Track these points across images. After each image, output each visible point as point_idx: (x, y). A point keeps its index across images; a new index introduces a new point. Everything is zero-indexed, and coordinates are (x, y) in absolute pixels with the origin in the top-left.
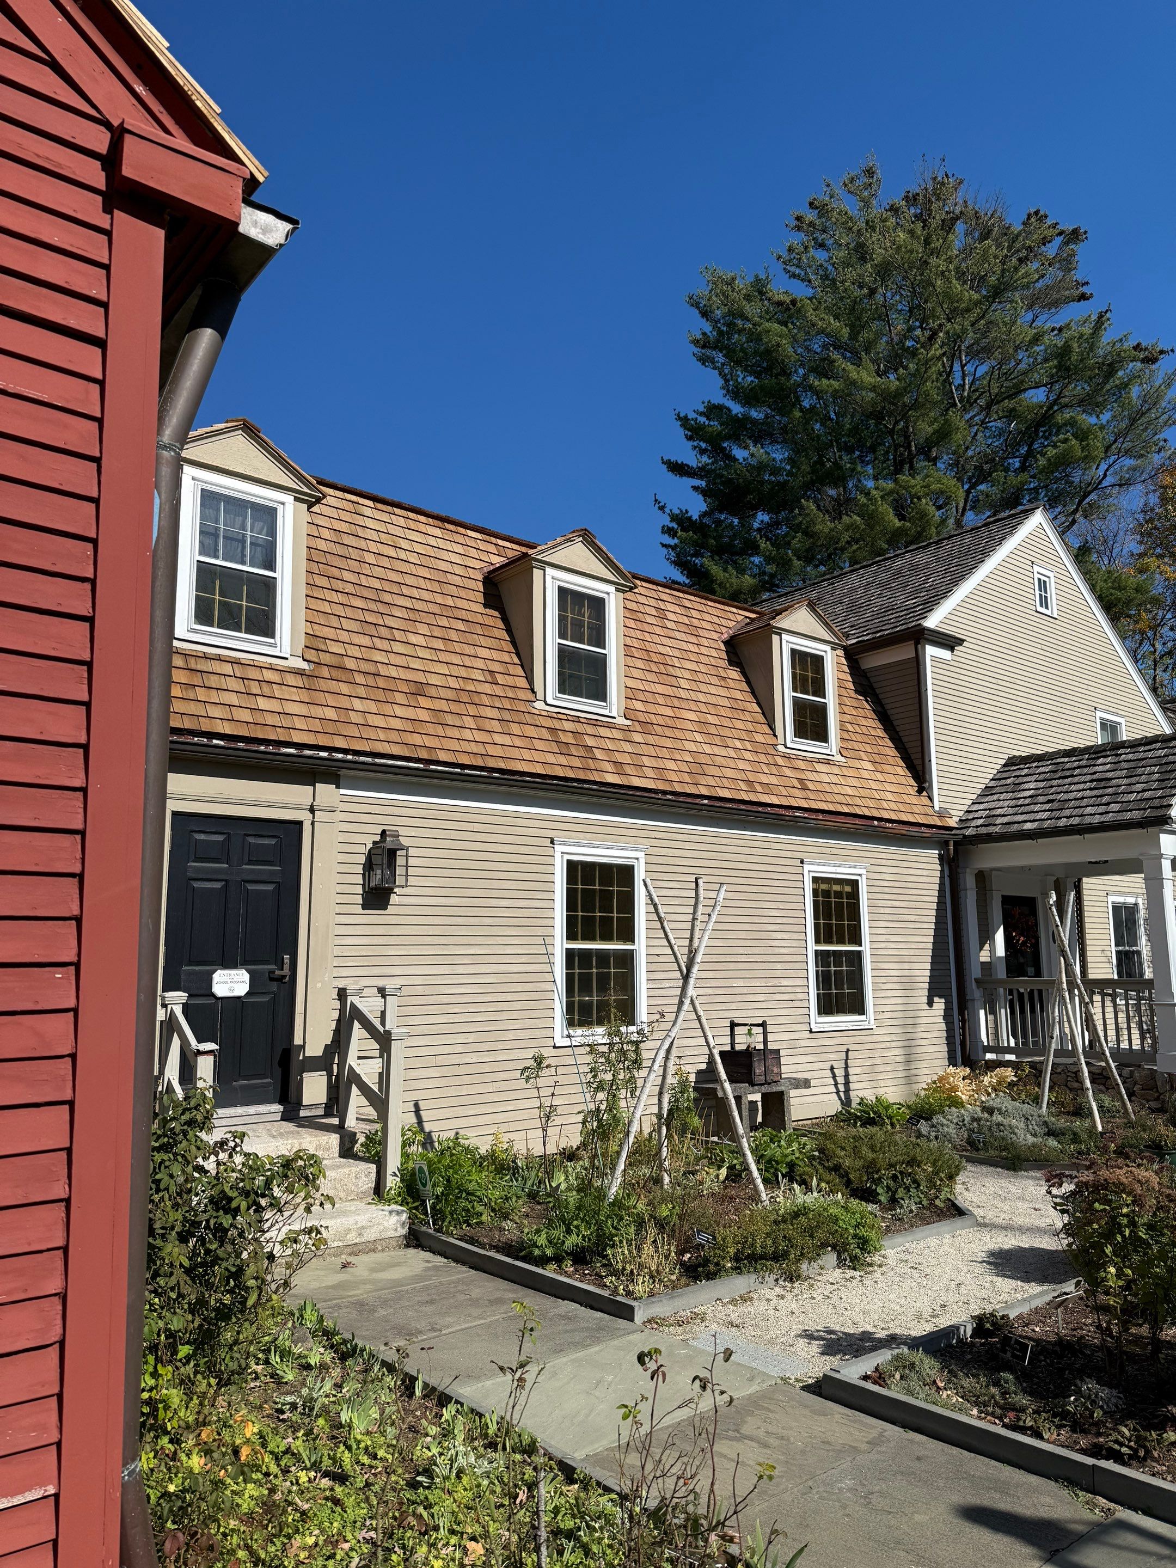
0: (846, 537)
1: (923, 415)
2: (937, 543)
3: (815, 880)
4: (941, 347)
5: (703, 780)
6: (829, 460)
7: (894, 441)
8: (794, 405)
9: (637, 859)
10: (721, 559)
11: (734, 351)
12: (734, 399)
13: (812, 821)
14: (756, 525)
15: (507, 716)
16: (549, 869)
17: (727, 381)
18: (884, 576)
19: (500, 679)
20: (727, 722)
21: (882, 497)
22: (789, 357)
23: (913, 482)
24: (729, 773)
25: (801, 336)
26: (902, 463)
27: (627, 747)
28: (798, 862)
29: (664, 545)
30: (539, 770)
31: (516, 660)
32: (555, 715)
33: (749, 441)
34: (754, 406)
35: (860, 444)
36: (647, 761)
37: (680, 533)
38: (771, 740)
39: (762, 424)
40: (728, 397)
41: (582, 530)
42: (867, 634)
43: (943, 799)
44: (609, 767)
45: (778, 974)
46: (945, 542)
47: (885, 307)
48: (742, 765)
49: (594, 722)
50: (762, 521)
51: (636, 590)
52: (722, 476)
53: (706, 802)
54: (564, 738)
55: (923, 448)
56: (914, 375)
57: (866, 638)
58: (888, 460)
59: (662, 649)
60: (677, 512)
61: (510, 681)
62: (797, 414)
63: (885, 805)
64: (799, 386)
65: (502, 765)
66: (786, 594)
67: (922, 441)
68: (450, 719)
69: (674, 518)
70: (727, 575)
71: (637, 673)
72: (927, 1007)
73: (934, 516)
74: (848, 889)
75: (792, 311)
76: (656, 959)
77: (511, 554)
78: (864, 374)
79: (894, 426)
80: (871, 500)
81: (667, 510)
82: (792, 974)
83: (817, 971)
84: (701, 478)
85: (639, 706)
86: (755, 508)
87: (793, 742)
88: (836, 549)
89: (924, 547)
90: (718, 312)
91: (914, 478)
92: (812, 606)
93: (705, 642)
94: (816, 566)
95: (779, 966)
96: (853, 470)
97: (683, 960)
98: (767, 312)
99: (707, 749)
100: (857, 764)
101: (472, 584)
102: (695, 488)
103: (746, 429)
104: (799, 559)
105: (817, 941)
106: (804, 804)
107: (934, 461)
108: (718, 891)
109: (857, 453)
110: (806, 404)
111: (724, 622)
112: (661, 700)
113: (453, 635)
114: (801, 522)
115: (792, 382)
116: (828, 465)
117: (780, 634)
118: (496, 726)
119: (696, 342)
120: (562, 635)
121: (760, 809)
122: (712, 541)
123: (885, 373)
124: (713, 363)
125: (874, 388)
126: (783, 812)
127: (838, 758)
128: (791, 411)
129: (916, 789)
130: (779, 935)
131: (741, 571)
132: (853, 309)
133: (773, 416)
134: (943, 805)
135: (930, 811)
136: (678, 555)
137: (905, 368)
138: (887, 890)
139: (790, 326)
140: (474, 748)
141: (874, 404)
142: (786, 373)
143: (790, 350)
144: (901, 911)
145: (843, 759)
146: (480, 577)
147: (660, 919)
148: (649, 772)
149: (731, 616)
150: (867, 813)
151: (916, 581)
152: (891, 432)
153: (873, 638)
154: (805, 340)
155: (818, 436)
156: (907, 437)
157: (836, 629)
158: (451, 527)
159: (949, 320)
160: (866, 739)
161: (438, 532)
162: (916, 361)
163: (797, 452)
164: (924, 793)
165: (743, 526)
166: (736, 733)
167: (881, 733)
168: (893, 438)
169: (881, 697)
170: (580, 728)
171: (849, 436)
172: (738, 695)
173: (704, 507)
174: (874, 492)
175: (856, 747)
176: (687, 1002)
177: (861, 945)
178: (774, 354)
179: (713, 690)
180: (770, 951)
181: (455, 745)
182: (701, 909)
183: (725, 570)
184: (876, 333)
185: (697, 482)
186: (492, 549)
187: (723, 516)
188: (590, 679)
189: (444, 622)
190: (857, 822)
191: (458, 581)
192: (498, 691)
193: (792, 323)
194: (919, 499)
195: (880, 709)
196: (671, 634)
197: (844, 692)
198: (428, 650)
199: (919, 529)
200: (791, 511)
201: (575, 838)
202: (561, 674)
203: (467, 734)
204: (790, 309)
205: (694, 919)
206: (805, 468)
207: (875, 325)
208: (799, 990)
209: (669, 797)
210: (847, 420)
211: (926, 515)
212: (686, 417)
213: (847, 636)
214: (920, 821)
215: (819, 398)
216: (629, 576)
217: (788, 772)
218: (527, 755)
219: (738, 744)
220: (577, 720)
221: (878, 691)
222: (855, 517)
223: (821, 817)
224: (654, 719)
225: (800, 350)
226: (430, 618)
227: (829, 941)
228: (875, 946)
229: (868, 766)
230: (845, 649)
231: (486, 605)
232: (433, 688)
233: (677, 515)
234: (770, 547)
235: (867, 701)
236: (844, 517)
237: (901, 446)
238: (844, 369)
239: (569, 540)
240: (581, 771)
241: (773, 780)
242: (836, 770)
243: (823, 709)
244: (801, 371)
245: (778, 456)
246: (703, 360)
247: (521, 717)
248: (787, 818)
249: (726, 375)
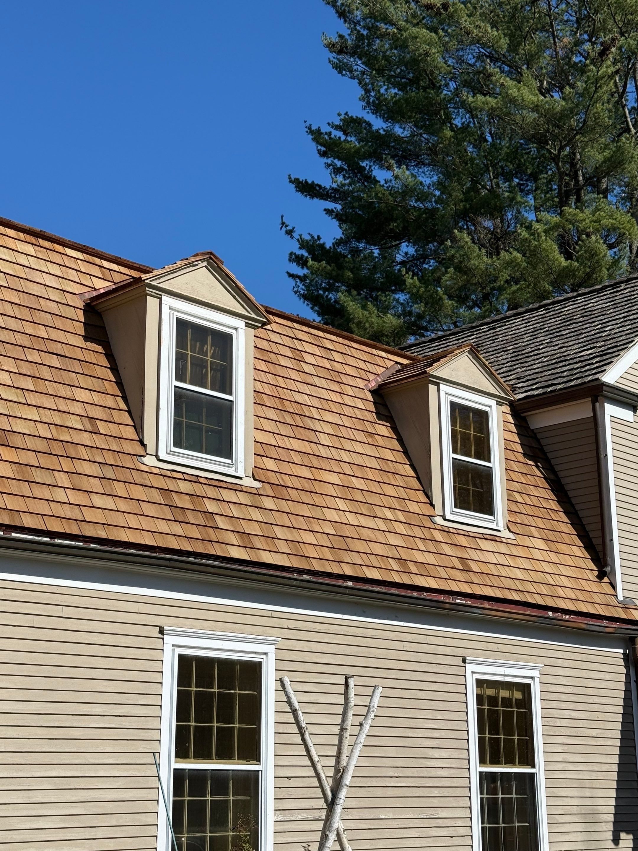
0: (505, 275)
1: (592, 140)
2: (614, 286)
3: (480, 683)
4: (614, 63)
5: (347, 557)
6: (484, 187)
7: (558, 169)
8: (444, 123)
9: (266, 654)
10: (359, 294)
11: (376, 58)
12: (375, 112)
13: (476, 611)
14: (399, 258)
15: (109, 473)
16: (156, 666)
17: (367, 91)
18: (554, 322)
19: (102, 427)
20: (375, 488)
21: (545, 231)
22: (439, 69)
23: (581, 216)
24: (378, 549)
25: (453, 44)
26: (567, 194)
27: (256, 515)
28: (459, 661)
29: (291, 275)
30: (149, 540)
31: (123, 406)
32: (169, 474)
33: (392, 162)
34: (398, 122)
35: (519, 170)
36: (279, 532)
37: (310, 262)
38: (427, 510)
39: (408, 142)
40: (368, 110)
41: (206, 254)
42: (537, 388)
43: (628, 586)
44: (233, 539)
45: (435, 802)
46: (623, 286)
47: (550, 16)
48: (393, 540)
49: (216, 483)
50: (406, 254)
51: (268, 327)
52: (360, 199)
53: (350, 584)
54: (179, 501)
55: (591, 178)
56: (582, 95)
57: (535, 393)
58: (551, 190)
59: (299, 398)
60: (308, 238)
61: (113, 429)
62: (449, 133)
63: (561, 592)
64: (449, 101)
65: (102, 534)
66: (440, 338)
67: (590, 170)
68: (39, 476)
69: (303, 244)
70: (366, 313)
71: (268, 425)
72: (611, 845)
73: (605, 256)
74: (518, 695)
75: (444, 16)
76: (286, 783)
77: (118, 278)
78: (525, 91)
79: (559, 152)
80: (533, 234)
81: (296, 235)
82: (452, 802)
83: (482, 799)
84: (335, 200)
85: (270, 464)
86: (399, 237)
87: (453, 513)
88: (493, 289)
89: (599, 291)
90: (358, 13)
91: (582, 211)
92: (474, 352)
93: (349, 390)
94: (471, 308)
95: (436, 792)
96: (513, 199)
97: (328, 785)
98: (414, 16)
99: (352, 519)
100: (527, 541)
101: (70, 312)
102: (329, 212)
103: (388, 147)
104: (450, 297)
105: (482, 761)
106: (466, 589)
107: (605, 193)
108: (372, 696)
109: (516, 181)
110: (458, 122)
111: (371, 368)
112: (296, 458)
113: (46, 373)
114: (453, 256)
115: (442, 96)
116: (483, 192)
117: (438, 385)
118: (95, 485)
119: (331, 46)
120: (180, 377)
121: (415, 594)
122: (350, 274)
123: (548, 91)
124: (351, 71)
125: (536, 108)
126: (442, 598)
127: (506, 534)
128: (441, 129)
129: (596, 573)
130: (436, 753)
131: (384, 309)
132: (513, 17)
133: (421, 135)
134: (628, 594)
135: (613, 601)
136: (308, 287)
137: (572, 86)
138: (564, 697)
139: (440, 31)
140: (67, 511)
141: (536, 125)
142: (433, 85)
143: (440, 60)
144: (581, 724)
145: (511, 535)
146: (81, 305)
147: (301, 732)
148: (283, 547)
149: (379, 361)
150: (541, 602)
151: (592, 329)
152: (556, 159)
153: (544, 393)
154: (457, 50)
155: (472, 159)
156: (573, 164)
157: (502, 380)
158: (47, 244)
159: (622, 34)
160: (537, 512)
161: (30, 249)
162: (584, 78)
163: (448, 175)
164: (606, 579)
165: (384, 258)
166: (386, 501)
167: (554, 505)
168: (557, 164)
169: (553, 462)
170: (199, 490)
171: (506, 160)
172: (388, 455)
173: (339, 234)
174: (536, 226)
175: (526, 520)
176: (332, 836)
177: (533, 766)
178: (422, 65)
179: (359, 448)
180: (425, 772)
181: (43, 508)
182: (350, 719)
183: (364, 307)
184: (539, 45)
185: (331, 205)
186: (96, 271)
187: (361, 246)
188: (212, 431)
189: (34, 356)
190: (528, 612)
191: (53, 307)
192: (100, 442)
193: (443, 29)
194: (588, 235)
195: (552, 477)
196: (309, 379)
197: (511, 456)
198: (13, 390)
199: (588, 270)
200: (442, 243)
201: (188, 626)
202: (177, 425)
203: (60, 495)
204: (441, 14)
205: (343, 729)
206: (458, 194)
207: (539, 36)
208: (459, 823)
209: (306, 577)
210: (505, 143)
211: (596, 254)
212: (319, 129)
213: (514, 389)
214: (602, 613)
215: (473, 117)
216: (262, 309)
217: (447, 549)
218: (133, 522)
219: (389, 514)
220: (196, 480)
221: (550, 456)
222: (515, 253)
223: (486, 606)
224: (288, 481)
225: (450, 62)
226: (18, 353)
227: (495, 761)
228: (551, 767)
229: (541, 544)
230: (512, 404)
231: (86, 338)
232: (19, 437)
233: (307, 242)
234: (417, 283)
235: (537, 467)
236: (503, 253)
237: (567, 175)
238: (502, 85)
239: (192, 265)
240: (200, 543)
241: (431, 559)
242: (503, 548)
243: (488, 474)
244: (452, 85)
245: (427, 181)
246: (340, 68)
247: (127, 475)
248: (447, 606)
249: (366, 84)
